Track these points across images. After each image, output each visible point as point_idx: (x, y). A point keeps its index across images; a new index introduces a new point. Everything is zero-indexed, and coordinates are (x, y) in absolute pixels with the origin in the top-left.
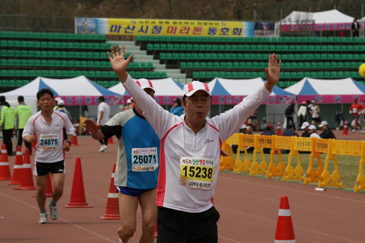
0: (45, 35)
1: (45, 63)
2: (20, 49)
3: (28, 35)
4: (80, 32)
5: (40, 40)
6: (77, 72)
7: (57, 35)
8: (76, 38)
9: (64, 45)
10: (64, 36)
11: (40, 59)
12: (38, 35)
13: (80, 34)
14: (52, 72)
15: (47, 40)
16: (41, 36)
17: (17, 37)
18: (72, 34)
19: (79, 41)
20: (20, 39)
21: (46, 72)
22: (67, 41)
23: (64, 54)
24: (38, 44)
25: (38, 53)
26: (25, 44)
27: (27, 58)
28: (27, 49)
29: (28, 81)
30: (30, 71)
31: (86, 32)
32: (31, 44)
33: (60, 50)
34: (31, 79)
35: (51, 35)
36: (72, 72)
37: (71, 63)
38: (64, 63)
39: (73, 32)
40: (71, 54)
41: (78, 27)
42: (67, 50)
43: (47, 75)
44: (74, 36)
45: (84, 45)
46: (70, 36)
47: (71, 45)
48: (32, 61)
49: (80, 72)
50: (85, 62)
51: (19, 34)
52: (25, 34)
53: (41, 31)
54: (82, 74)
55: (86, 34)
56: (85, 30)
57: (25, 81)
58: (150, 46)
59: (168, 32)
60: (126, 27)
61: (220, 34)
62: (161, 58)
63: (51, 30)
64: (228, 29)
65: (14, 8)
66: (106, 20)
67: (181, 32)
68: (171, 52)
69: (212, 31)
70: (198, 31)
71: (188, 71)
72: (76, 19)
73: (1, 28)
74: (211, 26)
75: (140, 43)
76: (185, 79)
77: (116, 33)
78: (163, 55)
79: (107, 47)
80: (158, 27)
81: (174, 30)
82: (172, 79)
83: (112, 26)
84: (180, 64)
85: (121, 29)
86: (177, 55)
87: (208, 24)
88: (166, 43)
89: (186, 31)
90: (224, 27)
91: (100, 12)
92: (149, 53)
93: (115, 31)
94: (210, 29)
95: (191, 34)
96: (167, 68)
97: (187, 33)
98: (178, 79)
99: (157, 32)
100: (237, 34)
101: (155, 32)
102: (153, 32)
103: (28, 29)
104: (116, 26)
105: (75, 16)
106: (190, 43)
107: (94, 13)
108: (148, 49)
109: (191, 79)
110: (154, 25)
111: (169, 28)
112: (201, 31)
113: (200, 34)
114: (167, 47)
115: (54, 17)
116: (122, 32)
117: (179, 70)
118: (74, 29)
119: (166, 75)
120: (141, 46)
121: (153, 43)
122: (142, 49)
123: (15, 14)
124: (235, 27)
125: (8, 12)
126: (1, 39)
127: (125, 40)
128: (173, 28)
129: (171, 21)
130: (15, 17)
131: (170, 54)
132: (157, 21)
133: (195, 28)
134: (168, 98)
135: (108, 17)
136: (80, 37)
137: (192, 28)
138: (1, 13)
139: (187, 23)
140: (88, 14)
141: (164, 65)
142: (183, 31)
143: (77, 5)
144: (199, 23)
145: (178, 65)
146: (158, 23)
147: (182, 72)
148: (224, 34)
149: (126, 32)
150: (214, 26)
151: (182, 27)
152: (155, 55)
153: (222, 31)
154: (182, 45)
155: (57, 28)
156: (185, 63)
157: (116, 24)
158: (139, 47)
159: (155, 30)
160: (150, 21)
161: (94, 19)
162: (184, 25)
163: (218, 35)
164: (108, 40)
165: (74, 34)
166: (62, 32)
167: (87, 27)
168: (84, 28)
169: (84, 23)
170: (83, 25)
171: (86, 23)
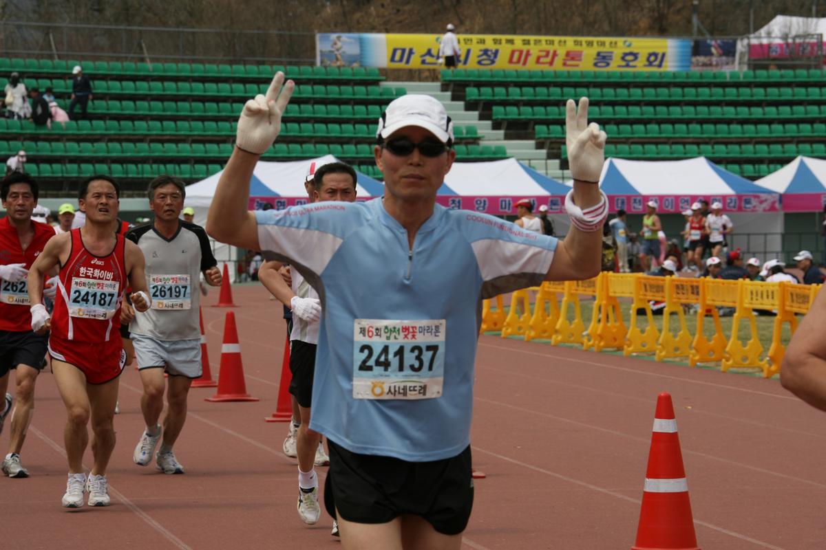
0: (253, 71)
2: (203, 99)
3: (219, 72)
4: (327, 62)
6: (318, 146)
8: (318, 77)
12: (240, 70)
13: (326, 67)
15: (258, 81)
16: (246, 72)
17: (196, 74)
18: (309, 69)
19: (325, 82)
20: (203, 80)
23: (294, 110)
26: (211, 89)
27: (216, 119)
28: (217, 100)
35: (266, 71)
36: (309, 147)
37: (307, 129)
39: (313, 64)
40: (308, 110)
41: (322, 53)
44: (314, 73)
45: (334, 91)
46: (306, 71)
47: (306, 91)
49: (325, 147)
50: (336, 127)
51: (199, 69)
52: (213, 70)
53: (245, 63)
55: (339, 67)
56: (337, 59)
57: (211, 167)
58: (472, 92)
59: (511, 61)
60: (425, 51)
61: (619, 66)
62: (494, 117)
63: (266, 59)
64: (635, 56)
65: (191, 14)
66: (382, 37)
67: (538, 61)
68: (516, 103)
69: (603, 58)
70: (573, 59)
71: (551, 143)
72: (318, 36)
73: (164, 56)
74: (601, 49)
75: (451, 87)
76: (544, 162)
77: (402, 65)
78: (498, 111)
79: (381, 94)
80: (491, 51)
81: (524, 56)
82: (518, 160)
83: (395, 51)
84: (534, 129)
85: (413, 57)
86: (528, 109)
87: (595, 44)
88: (505, 85)
89: (548, 60)
90: (628, 50)
91: (371, 20)
92: (470, 106)
93: (401, 60)
94: (599, 54)
95: (558, 66)
96: (507, 137)
97: (551, 63)
98: (530, 160)
99: (488, 62)
100: (655, 66)
101: (484, 62)
102: (479, 63)
103: (220, 57)
104: (403, 50)
105: (316, 31)
106: (556, 85)
107: (358, 22)
108: (468, 98)
109: (557, 162)
110: (482, 47)
111: (513, 52)
112: (580, 60)
113: (577, 66)
114: (508, 95)
115: (273, 32)
116: (415, 62)
117: (532, 142)
118: (314, 57)
119: (505, 153)
120: (453, 91)
121: (479, 85)
122: (454, 98)
123: (193, 27)
124: (651, 51)
125: (180, 24)
126: (162, 79)
127: (420, 80)
128: (521, 52)
129: (518, 39)
130: (193, 33)
131: (514, 109)
132: (489, 38)
133: (568, 54)
134: (507, 200)
135: (387, 31)
136: (327, 74)
137: (562, 52)
138: (165, 24)
139: (552, 42)
140: (346, 24)
141: (501, 132)
142: (542, 60)
143: (323, 6)
144: (576, 43)
145: (530, 131)
146: (492, 42)
147: (539, 146)
148: (627, 66)
149: (423, 62)
150: (607, 49)
151: (541, 51)
152: (483, 110)
153: (623, 58)
154: (539, 90)
155: (279, 56)
156: (544, 128)
157: (403, 47)
158: (449, 94)
159: (484, 57)
160: (475, 37)
161: (356, 35)
162: (544, 46)
163: (615, 67)
164: (386, 80)
165: (315, 68)
166: (290, 64)
167: (340, 52)
168: (336, 55)
169: (335, 44)
170: (333, 49)
171: (339, 44)
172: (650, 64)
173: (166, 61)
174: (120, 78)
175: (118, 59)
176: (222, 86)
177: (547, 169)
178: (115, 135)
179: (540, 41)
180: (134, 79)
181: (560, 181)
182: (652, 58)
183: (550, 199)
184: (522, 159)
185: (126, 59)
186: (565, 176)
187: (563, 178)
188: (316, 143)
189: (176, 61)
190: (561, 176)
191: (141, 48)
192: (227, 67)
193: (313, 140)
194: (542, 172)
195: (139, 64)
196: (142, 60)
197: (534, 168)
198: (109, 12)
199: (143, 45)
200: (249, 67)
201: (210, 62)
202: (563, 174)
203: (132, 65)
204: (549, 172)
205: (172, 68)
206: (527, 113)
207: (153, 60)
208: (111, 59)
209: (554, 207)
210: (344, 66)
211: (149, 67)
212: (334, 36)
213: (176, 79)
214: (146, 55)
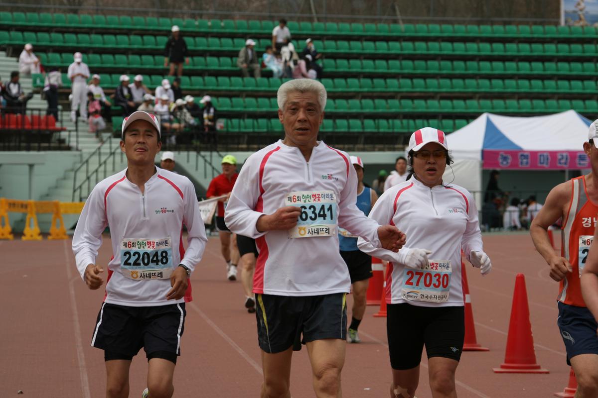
0: (499, 30)
1: (498, 86)
2: (452, 58)
3: (467, 32)
4: (571, 22)
5: (491, 40)
6: (562, 102)
7: (525, 31)
8: (562, 36)
9: (538, 49)
10: (538, 31)
11: (490, 77)
12: (487, 30)
13: (569, 27)
14: (513, 103)
15: (504, 41)
16: (493, 32)
17: (446, 35)
18: (553, 28)
19: (568, 41)
20: (452, 40)
21: (499, 103)
22: (543, 41)
23: (538, 68)
24: (486, 49)
25: (486, 67)
26: (460, 48)
27: (463, 77)
28: (465, 58)
29: (464, 122)
30: (469, 102)
31: (582, 23)
32: (472, 48)
33: (529, 59)
34: (470, 117)
35: (512, 30)
36: (552, 103)
37: (551, 86)
38: (537, 86)
39: (557, 24)
40: (551, 68)
41: (566, 13)
42: (543, 59)
43: (503, 110)
44: (558, 32)
45: (577, 50)
46: (551, 31)
47: (551, 49)
48: (472, 82)
49: (567, 103)
50: (579, 83)
51: (448, 30)
52: (461, 30)
53: (492, 23)
54: (572, 108)
55: (582, 27)
56: (580, 19)
57: (458, 122)
63: (512, 19)
73: (415, 18)
103: (468, 18)
118: (559, 16)
126: (413, 39)
136: (571, 33)
165: (559, 27)
166: (535, 23)
167: (584, 12)
168: (579, 15)
170: (576, 10)
171: (583, 5)
173: (417, 22)
174: (374, 39)
175: (373, 21)
176: (469, 45)
178: (368, 92)
180: (387, 39)
185: (380, 21)
188: (559, 99)
189: (427, 22)
191: (394, 10)
192: (475, 28)
193: (556, 96)
195: (392, 26)
196: (395, 22)
199: (397, 8)
200: (496, 27)
201: (460, 23)
203: (386, 26)
205: (422, 29)
207: (405, 22)
208: (366, 21)
210: (587, 25)
211: (402, 28)
213: (426, 39)
214: (399, 17)
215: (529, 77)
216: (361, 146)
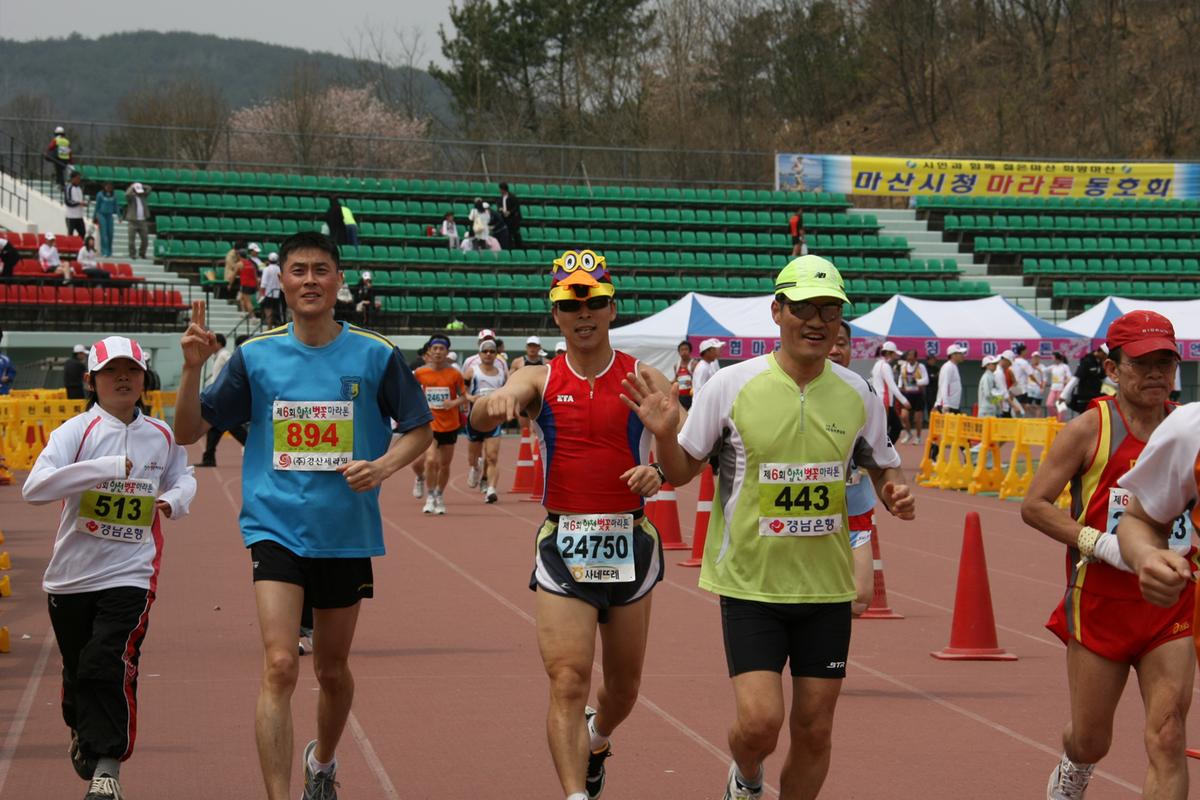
0: (705, 195)
1: (704, 260)
2: (649, 227)
4: (788, 187)
5: (695, 207)
7: (734, 196)
8: (777, 202)
9: (750, 218)
10: (750, 196)
11: (694, 250)
12: (690, 194)
13: (786, 192)
14: (721, 281)
15: (710, 207)
16: (697, 197)
17: (642, 199)
18: (767, 193)
19: (784, 209)
20: (649, 205)
21: (705, 281)
22: (755, 208)
23: (750, 239)
24: (689, 216)
25: (689, 237)
26: (659, 216)
27: (663, 249)
28: (664, 227)
29: (665, 302)
30: (670, 279)
31: (799, 188)
32: (673, 216)
33: (740, 230)
34: (672, 297)
35: (719, 195)
38: (750, 261)
39: (771, 188)
40: (765, 240)
42: (755, 230)
43: (711, 290)
44: (772, 198)
46: (764, 196)
47: (764, 218)
48: (674, 256)
51: (645, 193)
52: (659, 194)
53: (696, 187)
55: (800, 192)
56: (798, 183)
57: (658, 302)
58: (951, 221)
59: (990, 188)
60: (893, 176)
61: (1115, 194)
62: (976, 250)
63: (719, 182)
64: (1135, 183)
65: (636, 132)
66: (848, 159)
67: (1021, 188)
68: (1002, 234)
69: (1096, 185)
70: (1061, 186)
71: (1041, 279)
72: (777, 158)
73: (605, 179)
74: (1096, 175)
75: (928, 214)
76: (1033, 300)
77: (868, 191)
78: (981, 243)
79: (848, 223)
80: (968, 176)
81: (1005, 183)
82: (1004, 298)
83: (860, 176)
84: (1021, 263)
85: (879, 183)
86: (1016, 241)
87: (1088, 171)
88: (989, 213)
89: (1032, 187)
90: (1126, 177)
91: (835, 139)
92: (949, 237)
93: (867, 186)
94: (1092, 181)
95: (1044, 193)
96: (991, 272)
97: (1036, 191)
98: (1017, 298)
99: (964, 189)
100: (1157, 194)
101: (959, 189)
102: (954, 190)
103: (669, 180)
104: (870, 175)
105: (776, 151)
106: (1047, 213)
107: (821, 142)
108: (946, 228)
109: (1048, 300)
110: (958, 172)
111: (993, 178)
112: (1069, 188)
113: (1066, 194)
114: (992, 224)
115: (726, 153)
116: (882, 189)
117: (1020, 278)
118: (773, 180)
119: (988, 290)
120: (929, 220)
121: (958, 212)
122: (931, 228)
123: (637, 146)
124: (1154, 177)
125: (623, 143)
126: (604, 204)
127: (892, 207)
128: (1002, 178)
129: (999, 164)
130: (637, 154)
131: (1000, 241)
132: (966, 163)
133: (1056, 181)
134: (991, 343)
135: (854, 153)
136: (787, 199)
137: (1049, 180)
138: (607, 144)
139: (1039, 168)
140: (806, 144)
141: (984, 266)
142: (1025, 188)
143: (781, 123)
144: (1066, 168)
145: (1017, 265)
146: (970, 167)
147: (1028, 282)
148: (1125, 193)
149: (891, 188)
150: (1102, 174)
151: (1024, 177)
152: (964, 240)
153: (1120, 186)
154: (1027, 218)
155: (733, 178)
156: (1033, 262)
157: (869, 171)
158: (925, 223)
159: (960, 183)
160: (950, 162)
161: (819, 157)
162: (1029, 172)
163: (1110, 194)
164: (852, 207)
165: (774, 193)
166: (746, 187)
167: (802, 175)
168: (796, 178)
169: (796, 166)
170: (793, 172)
171: (800, 167)
172: (1152, 192)
173: (607, 184)
174: (558, 203)
175: (554, 181)
176: (670, 212)
177: (1036, 309)
179: (1024, 167)
180: (573, 204)
181: (1052, 323)
182: (1154, 186)
183: (1041, 343)
184: (1011, 298)
185: (564, 181)
186: (1058, 316)
187: (1055, 319)
189: (621, 184)
190: (1053, 316)
191: (581, 169)
192: (676, 191)
194: (1031, 312)
195: (579, 188)
196: (582, 183)
197: (1021, 306)
198: (542, 131)
199: (584, 167)
200: (700, 191)
201: (658, 185)
202: (1055, 314)
203: (571, 188)
204: (1039, 311)
205: (615, 192)
206: (1014, 244)
207: (594, 183)
208: (548, 181)
209: (1045, 352)
210: (805, 191)
211: (589, 191)
212: (794, 158)
213: (619, 204)
214: (586, 176)
215: (740, 251)
216: (544, 330)
